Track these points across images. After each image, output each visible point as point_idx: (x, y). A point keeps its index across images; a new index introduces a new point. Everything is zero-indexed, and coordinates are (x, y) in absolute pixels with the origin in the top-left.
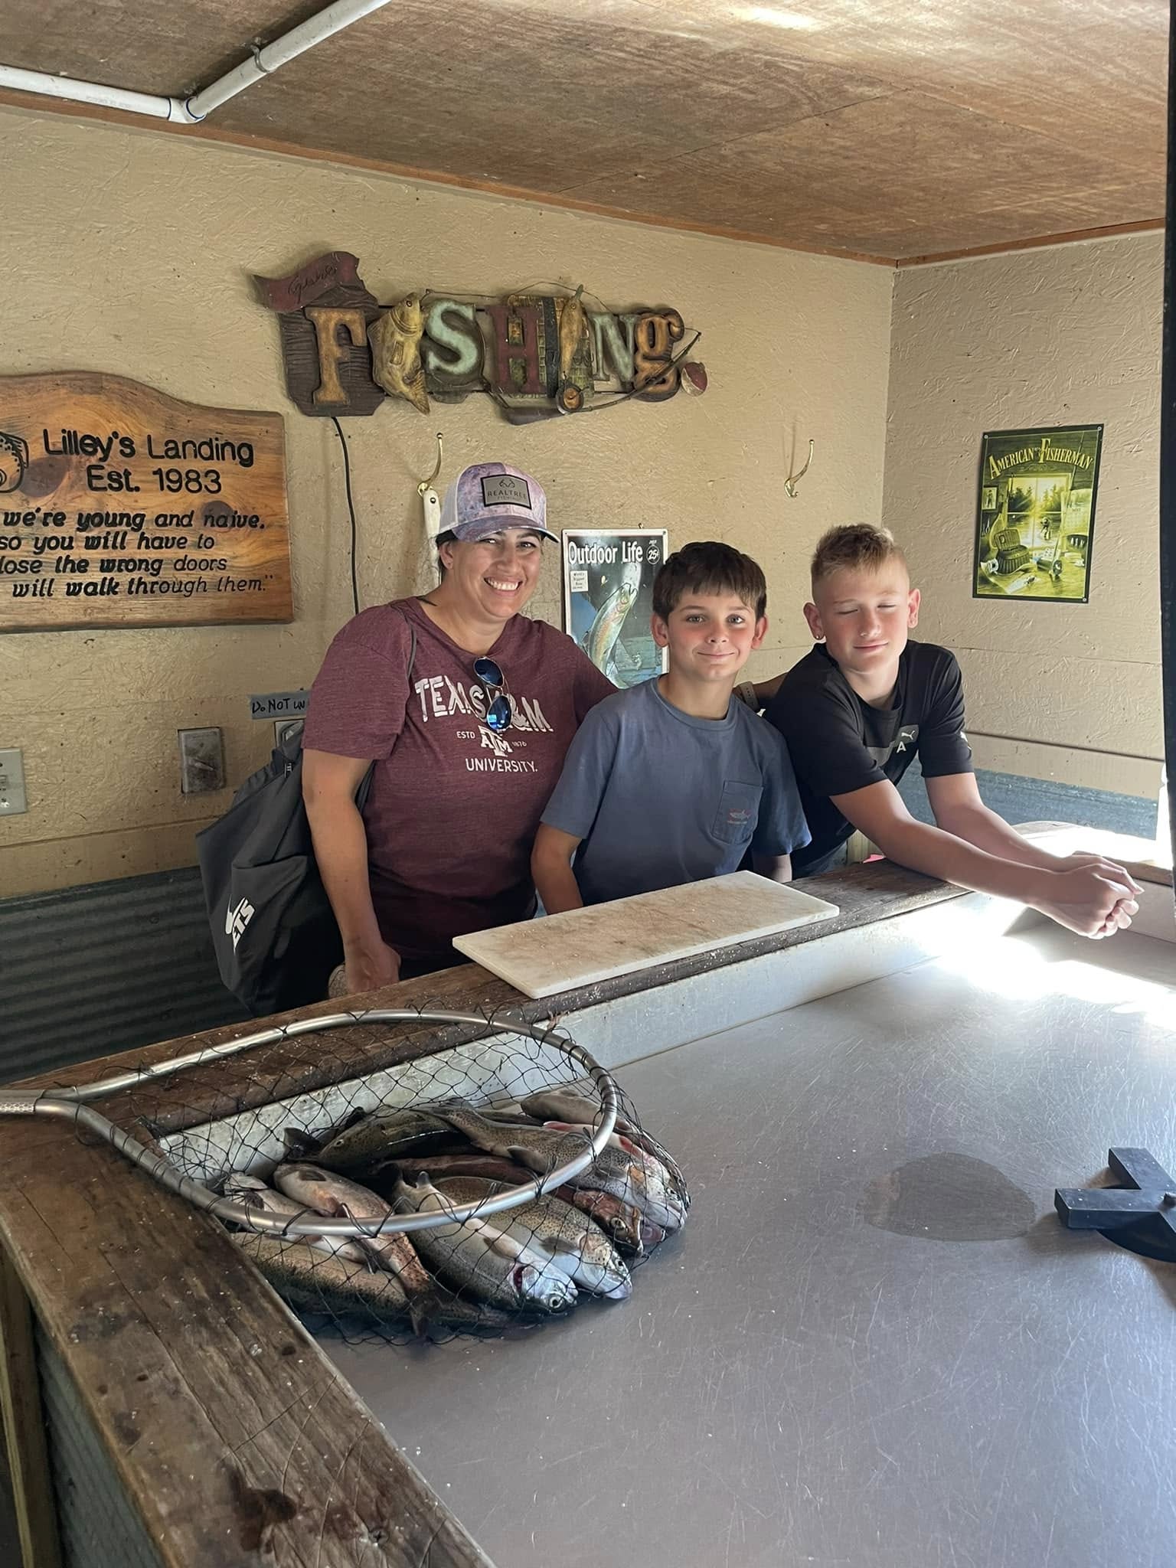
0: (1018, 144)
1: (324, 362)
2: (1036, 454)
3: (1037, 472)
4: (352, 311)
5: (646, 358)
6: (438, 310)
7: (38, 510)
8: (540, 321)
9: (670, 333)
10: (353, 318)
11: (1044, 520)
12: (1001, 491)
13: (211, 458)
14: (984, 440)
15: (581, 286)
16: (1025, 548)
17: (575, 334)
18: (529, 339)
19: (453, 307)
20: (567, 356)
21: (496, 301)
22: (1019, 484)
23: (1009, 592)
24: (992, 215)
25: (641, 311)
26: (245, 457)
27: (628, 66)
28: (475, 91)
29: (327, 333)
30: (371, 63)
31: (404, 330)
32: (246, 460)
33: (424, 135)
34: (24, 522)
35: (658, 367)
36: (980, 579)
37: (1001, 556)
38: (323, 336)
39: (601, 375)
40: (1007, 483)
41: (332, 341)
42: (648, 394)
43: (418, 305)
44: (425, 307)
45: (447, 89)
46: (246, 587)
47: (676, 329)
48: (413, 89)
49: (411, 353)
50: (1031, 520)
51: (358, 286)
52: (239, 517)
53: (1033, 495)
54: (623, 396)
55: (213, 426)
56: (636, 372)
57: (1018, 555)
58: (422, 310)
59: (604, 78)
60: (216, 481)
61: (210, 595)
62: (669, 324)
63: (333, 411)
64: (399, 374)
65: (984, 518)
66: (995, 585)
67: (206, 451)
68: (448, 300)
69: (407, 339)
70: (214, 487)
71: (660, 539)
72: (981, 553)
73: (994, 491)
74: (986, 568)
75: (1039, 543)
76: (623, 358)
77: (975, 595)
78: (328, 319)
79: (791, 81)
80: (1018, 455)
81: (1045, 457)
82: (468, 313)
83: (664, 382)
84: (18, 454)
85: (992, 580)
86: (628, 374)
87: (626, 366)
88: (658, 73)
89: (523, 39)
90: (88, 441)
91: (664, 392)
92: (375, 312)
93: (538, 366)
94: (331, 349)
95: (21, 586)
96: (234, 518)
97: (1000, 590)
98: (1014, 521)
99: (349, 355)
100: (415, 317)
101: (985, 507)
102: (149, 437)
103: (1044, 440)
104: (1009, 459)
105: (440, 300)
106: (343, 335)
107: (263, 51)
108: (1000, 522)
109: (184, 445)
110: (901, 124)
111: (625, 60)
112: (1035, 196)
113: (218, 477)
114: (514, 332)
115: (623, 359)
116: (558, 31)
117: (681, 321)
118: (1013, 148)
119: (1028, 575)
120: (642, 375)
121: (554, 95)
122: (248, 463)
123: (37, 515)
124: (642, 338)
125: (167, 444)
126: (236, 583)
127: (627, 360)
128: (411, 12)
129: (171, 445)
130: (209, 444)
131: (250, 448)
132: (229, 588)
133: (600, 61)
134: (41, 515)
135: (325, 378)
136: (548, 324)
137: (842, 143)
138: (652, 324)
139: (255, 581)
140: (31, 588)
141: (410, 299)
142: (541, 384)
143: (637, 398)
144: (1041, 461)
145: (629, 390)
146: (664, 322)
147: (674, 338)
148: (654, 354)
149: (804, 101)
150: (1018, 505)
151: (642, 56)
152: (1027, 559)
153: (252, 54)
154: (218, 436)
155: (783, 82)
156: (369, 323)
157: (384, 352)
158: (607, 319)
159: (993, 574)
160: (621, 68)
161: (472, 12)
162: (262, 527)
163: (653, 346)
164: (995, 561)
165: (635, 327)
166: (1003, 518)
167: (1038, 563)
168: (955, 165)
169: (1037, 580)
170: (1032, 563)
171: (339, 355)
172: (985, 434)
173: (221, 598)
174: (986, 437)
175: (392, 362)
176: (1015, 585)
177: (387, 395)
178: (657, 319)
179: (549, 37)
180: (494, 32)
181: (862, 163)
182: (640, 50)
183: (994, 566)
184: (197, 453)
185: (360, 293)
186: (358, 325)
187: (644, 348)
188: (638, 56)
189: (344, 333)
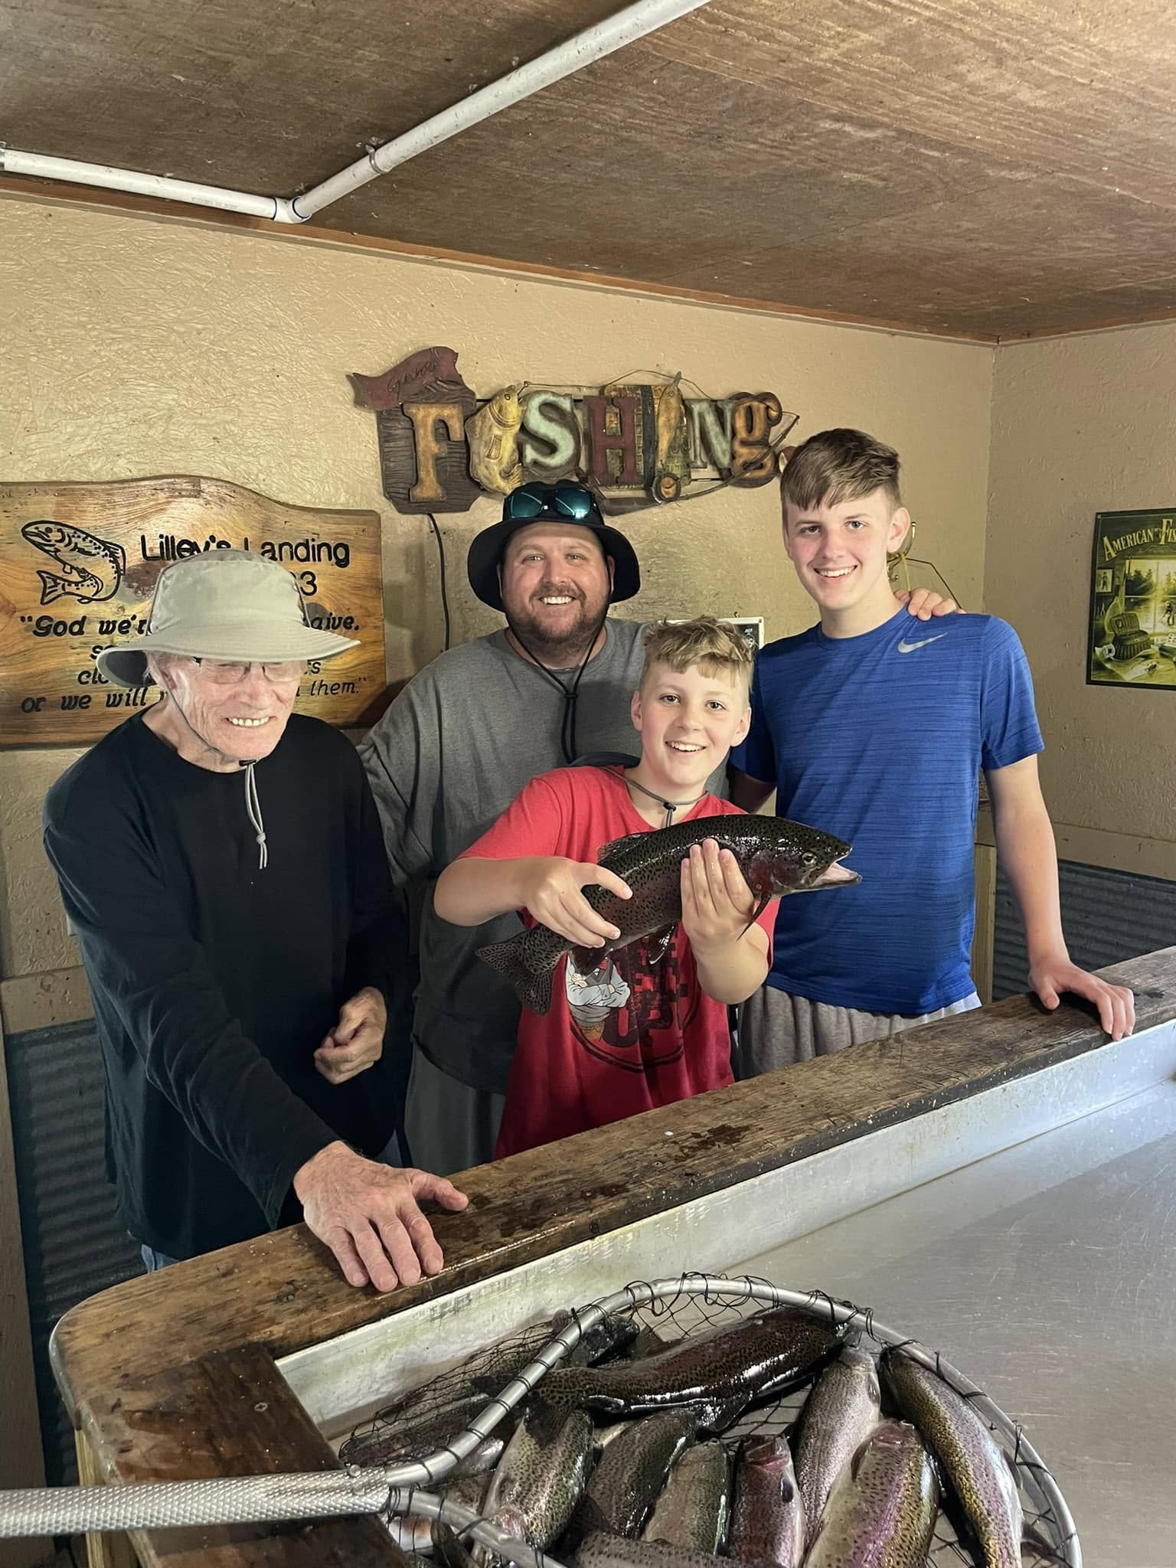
0: (1160, 224)
1: (421, 458)
2: (1156, 535)
3: (1159, 554)
4: (451, 406)
5: (744, 443)
6: (536, 402)
7: (134, 617)
8: (639, 410)
9: (768, 417)
10: (452, 414)
11: (1166, 604)
12: (1117, 573)
13: (307, 559)
14: (1097, 520)
15: (679, 373)
16: (1145, 633)
17: (673, 421)
18: (626, 429)
19: (551, 398)
20: (664, 444)
21: (595, 393)
22: (1136, 566)
23: (1128, 677)
24: (1113, 292)
25: (740, 397)
26: (341, 557)
27: (758, 157)
28: (591, 186)
29: (426, 431)
30: (487, 161)
31: (502, 423)
32: (342, 560)
33: (530, 229)
34: (120, 631)
35: (756, 452)
36: (1094, 666)
37: (1118, 641)
38: (421, 432)
39: (699, 463)
40: (1124, 564)
41: (430, 437)
42: (745, 480)
43: (516, 399)
44: (524, 400)
45: (563, 185)
46: (340, 691)
47: (774, 414)
48: (527, 185)
49: (508, 445)
50: (1152, 604)
51: (457, 381)
52: (334, 619)
53: (1154, 578)
54: (719, 482)
55: (311, 526)
56: (733, 457)
57: (1138, 640)
58: (520, 404)
59: (729, 169)
60: (311, 583)
61: (303, 699)
62: (768, 408)
63: (429, 508)
64: (496, 468)
65: (1098, 602)
66: (1111, 671)
67: (302, 552)
68: (546, 392)
69: (505, 432)
70: (310, 589)
71: (755, 627)
72: (1096, 637)
73: (1109, 573)
74: (1102, 653)
75: (1161, 628)
76: (720, 444)
77: (1089, 682)
78: (426, 415)
79: (930, 167)
80: (1136, 536)
81: (1166, 538)
82: (566, 405)
83: (762, 467)
84: (115, 561)
85: (1108, 666)
86: (725, 461)
87: (724, 453)
88: (787, 163)
89: (652, 134)
90: (185, 546)
91: (760, 478)
92: (473, 407)
93: (635, 455)
94: (428, 445)
95: (115, 695)
96: (329, 619)
97: (1117, 677)
98: (1132, 605)
99: (447, 450)
100: (513, 409)
101: (1099, 589)
102: (246, 540)
103: (1165, 521)
104: (1125, 540)
105: (538, 392)
106: (441, 431)
107: (379, 151)
108: (1116, 606)
109: (281, 547)
110: (1038, 207)
111: (756, 152)
112: (1163, 273)
113: (314, 578)
114: (611, 421)
115: (720, 446)
116: (691, 125)
117: (779, 405)
118: (1153, 227)
119: (1149, 661)
120: (740, 461)
121: (673, 188)
122: (343, 563)
123: (133, 623)
124: (740, 423)
125: (263, 547)
126: (329, 686)
127: (725, 446)
128: (538, 109)
129: (268, 547)
130: (306, 545)
131: (346, 548)
132: (322, 692)
133: (729, 153)
134: (136, 623)
135: (422, 474)
136: (645, 412)
137: (970, 225)
138: (750, 409)
139: (349, 684)
140: (125, 698)
141: (508, 392)
142: (638, 474)
143: (734, 485)
144: (1162, 542)
145: (726, 477)
146: (762, 406)
147: (771, 422)
148: (751, 439)
149: (939, 187)
150: (1137, 589)
151: (776, 147)
152: (1147, 645)
153: (367, 154)
154: (315, 537)
155: (921, 168)
156: (467, 418)
157: (482, 448)
158: (705, 405)
159: (1109, 660)
160: (749, 159)
161: (603, 107)
162: (357, 628)
163: (750, 429)
164: (1111, 646)
165: (734, 412)
166: (1119, 604)
167: (1160, 649)
168: (1087, 245)
169: (1160, 667)
170: (1154, 649)
171: (436, 450)
172: (1098, 514)
173: (314, 702)
174: (1099, 517)
175: (489, 456)
176: (1135, 672)
177: (484, 490)
178: (755, 404)
179: (681, 131)
180: (622, 128)
181: (985, 245)
182: (773, 141)
183: (1110, 651)
184: (293, 554)
185: (459, 387)
186: (455, 420)
187: (742, 433)
188: (772, 147)
189: (442, 428)
